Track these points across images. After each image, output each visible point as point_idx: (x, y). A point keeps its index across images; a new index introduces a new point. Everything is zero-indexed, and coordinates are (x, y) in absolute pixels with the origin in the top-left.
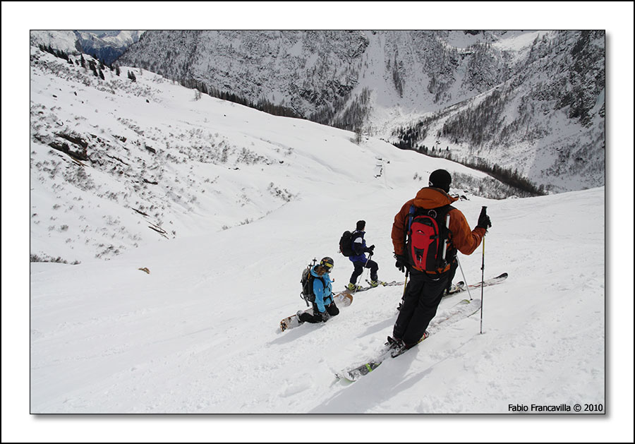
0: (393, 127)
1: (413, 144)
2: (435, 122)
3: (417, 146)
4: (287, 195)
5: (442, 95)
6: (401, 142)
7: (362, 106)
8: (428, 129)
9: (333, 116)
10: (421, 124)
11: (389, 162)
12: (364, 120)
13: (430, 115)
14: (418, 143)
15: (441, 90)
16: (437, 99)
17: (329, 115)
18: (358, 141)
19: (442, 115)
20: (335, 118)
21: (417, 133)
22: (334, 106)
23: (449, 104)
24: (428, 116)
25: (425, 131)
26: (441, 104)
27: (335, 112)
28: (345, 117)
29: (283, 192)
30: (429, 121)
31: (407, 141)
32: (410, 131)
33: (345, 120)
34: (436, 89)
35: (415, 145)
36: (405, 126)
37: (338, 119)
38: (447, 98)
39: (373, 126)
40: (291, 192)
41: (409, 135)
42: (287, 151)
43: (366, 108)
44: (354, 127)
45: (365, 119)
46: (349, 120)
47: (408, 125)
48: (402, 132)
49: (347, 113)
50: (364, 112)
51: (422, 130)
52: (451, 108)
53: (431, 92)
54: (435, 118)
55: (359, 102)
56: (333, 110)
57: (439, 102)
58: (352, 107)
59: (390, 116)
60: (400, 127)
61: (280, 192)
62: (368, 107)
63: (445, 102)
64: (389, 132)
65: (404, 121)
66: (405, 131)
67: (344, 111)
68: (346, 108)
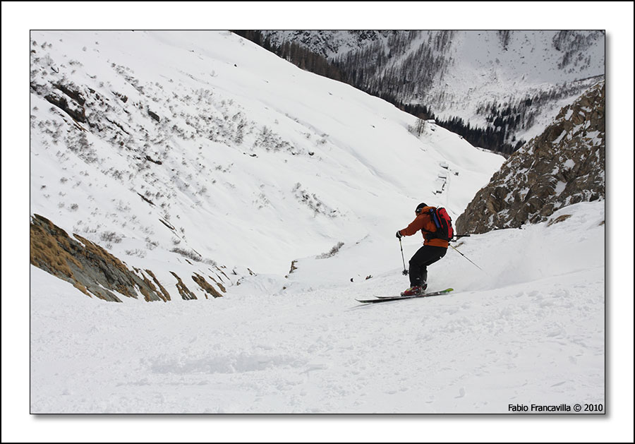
0: (481, 100)
1: (508, 135)
2: (552, 102)
3: (514, 140)
4: (315, 203)
5: (575, 56)
6: (488, 128)
7: (436, 54)
8: (538, 113)
9: (385, 63)
10: (528, 102)
11: (457, 174)
12: (436, 78)
13: (547, 88)
14: (516, 134)
15: (575, 47)
16: (566, 61)
17: (379, 59)
18: (420, 131)
19: (566, 93)
20: (388, 66)
21: (518, 117)
22: (389, 45)
23: (585, 74)
24: (544, 90)
25: (532, 116)
26: (570, 71)
27: (390, 56)
28: (405, 68)
29: (311, 198)
30: (543, 98)
31: (499, 129)
32: (507, 112)
33: (404, 74)
34: (568, 44)
35: (511, 137)
36: (501, 102)
37: (392, 71)
38: (582, 63)
39: (448, 91)
40: (321, 199)
41: (505, 118)
42: (321, 139)
43: (442, 58)
44: (416, 88)
45: (437, 76)
46: (411, 74)
47: (507, 100)
48: (494, 111)
49: (409, 62)
50: (439, 64)
51: (528, 113)
52: (585, 83)
53: (558, 49)
54: (554, 96)
55: (432, 45)
56: (387, 51)
57: (568, 67)
58: (420, 52)
59: (480, 78)
60: (492, 101)
61: (307, 197)
62: (447, 57)
63: (577, 69)
64: (472, 107)
65: (502, 91)
66: (500, 110)
67: (405, 57)
68: (408, 53)
